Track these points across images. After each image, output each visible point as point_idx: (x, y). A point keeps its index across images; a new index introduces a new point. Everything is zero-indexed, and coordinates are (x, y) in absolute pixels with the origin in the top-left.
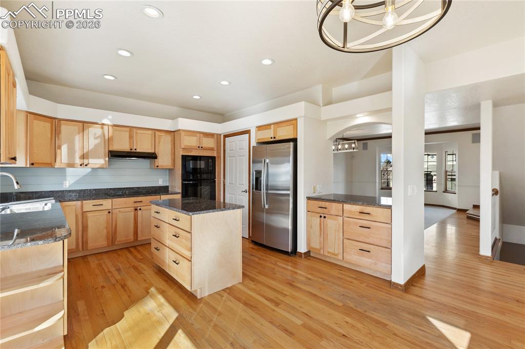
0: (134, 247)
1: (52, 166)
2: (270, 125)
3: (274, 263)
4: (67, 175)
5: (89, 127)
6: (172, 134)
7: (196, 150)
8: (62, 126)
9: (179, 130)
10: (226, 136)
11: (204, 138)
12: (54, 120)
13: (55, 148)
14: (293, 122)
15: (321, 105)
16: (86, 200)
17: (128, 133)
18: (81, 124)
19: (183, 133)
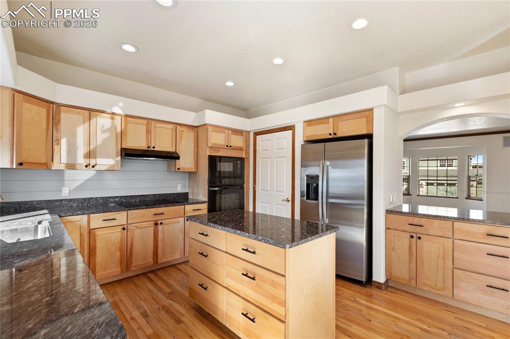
0: (153, 272)
1: (48, 168)
2: (328, 118)
3: (352, 299)
4: (66, 179)
5: (96, 116)
6: (195, 129)
7: (225, 150)
8: (61, 113)
9: (206, 124)
10: (257, 134)
11: (233, 136)
12: (52, 105)
13: (52, 142)
14: (368, 114)
15: (398, 94)
16: (94, 213)
17: (145, 126)
18: (87, 112)
19: (210, 128)
